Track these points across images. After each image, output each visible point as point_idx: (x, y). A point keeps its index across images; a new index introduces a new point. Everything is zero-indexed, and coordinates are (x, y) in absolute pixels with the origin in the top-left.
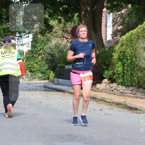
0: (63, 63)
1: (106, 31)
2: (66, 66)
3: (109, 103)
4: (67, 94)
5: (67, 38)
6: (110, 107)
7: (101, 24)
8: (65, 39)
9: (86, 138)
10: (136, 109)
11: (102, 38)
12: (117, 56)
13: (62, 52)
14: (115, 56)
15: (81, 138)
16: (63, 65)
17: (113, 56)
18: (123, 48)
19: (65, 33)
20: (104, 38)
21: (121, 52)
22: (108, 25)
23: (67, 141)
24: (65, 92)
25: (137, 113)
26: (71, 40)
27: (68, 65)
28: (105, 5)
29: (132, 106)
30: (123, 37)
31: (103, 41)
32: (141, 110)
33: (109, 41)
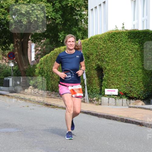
0: (3, 76)
1: (31, 55)
2: (5, 78)
3: (33, 101)
4: (5, 96)
5: (5, 60)
6: (34, 104)
7: (27, 51)
8: (4, 60)
9: (17, 125)
10: (51, 105)
11: (28, 59)
12: (38, 71)
13: (2, 69)
14: (37, 71)
15: (14, 126)
16: (3, 77)
17: (36, 71)
18: (41, 66)
19: (4, 56)
20: (29, 59)
21: (40, 68)
22: (32, 51)
23: (5, 128)
24: (4, 95)
25: (51, 108)
26: (8, 61)
27: (6, 77)
28: (30, 38)
29: (48, 103)
30: (42, 58)
31: (29, 61)
32: (54, 106)
33: (33, 61)
